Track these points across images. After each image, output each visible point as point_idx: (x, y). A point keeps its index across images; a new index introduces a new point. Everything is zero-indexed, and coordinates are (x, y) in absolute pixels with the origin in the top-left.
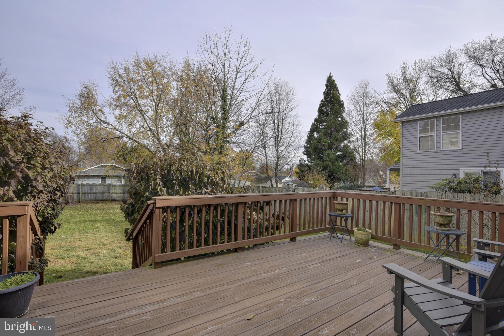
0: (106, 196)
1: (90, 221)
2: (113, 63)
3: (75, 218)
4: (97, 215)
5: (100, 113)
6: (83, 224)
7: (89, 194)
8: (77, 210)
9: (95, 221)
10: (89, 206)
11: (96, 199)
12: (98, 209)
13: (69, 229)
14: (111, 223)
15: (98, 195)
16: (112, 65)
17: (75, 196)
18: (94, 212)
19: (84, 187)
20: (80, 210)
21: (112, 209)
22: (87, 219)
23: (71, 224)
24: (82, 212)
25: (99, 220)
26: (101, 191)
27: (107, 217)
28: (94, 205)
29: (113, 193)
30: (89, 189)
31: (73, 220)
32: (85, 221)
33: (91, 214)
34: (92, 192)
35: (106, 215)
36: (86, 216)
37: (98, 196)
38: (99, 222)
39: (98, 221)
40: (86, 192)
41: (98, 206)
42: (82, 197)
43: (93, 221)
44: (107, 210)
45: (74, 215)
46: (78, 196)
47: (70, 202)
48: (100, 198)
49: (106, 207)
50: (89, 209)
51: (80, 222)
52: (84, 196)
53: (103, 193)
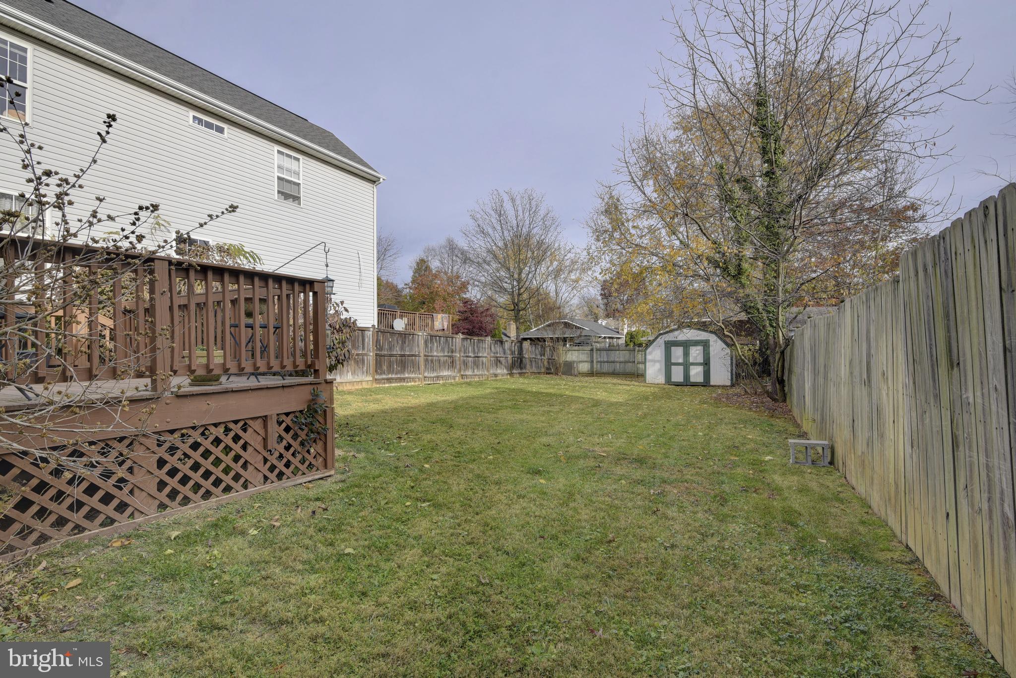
0: (629, 367)
7: (606, 363)
11: (616, 371)
17: (588, 366)
19: (598, 352)
26: (622, 359)
29: (639, 363)
30: (605, 356)
34: (610, 360)
37: (618, 367)
40: (602, 360)
42: (597, 367)
46: (592, 367)
48: (622, 371)
52: (599, 366)
53: (626, 362)
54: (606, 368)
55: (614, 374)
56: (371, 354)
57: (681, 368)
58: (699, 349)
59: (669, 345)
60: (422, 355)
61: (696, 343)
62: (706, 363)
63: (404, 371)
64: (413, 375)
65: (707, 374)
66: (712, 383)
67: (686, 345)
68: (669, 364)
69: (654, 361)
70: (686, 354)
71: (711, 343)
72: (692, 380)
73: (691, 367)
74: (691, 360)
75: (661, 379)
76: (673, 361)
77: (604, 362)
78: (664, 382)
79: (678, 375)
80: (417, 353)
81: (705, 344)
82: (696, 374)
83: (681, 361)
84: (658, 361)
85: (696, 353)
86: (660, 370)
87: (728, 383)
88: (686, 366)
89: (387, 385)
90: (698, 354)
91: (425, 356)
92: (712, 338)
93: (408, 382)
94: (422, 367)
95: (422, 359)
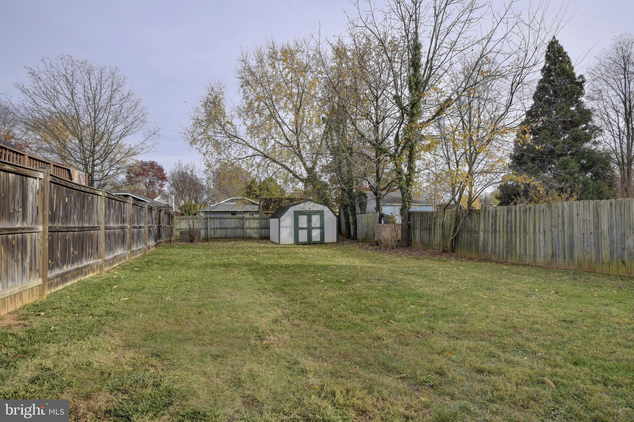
0: (239, 232)
1: (221, 265)
2: (242, 54)
3: (199, 260)
4: (231, 255)
5: (229, 126)
6: (209, 270)
7: (219, 230)
8: (204, 249)
9: (229, 264)
10: (220, 244)
11: (228, 236)
12: (231, 248)
13: (185, 279)
14: (255, 269)
15: (229, 230)
16: (241, 56)
17: (203, 233)
18: (225, 251)
19: (212, 220)
20: (208, 249)
21: (249, 248)
22: (217, 262)
23: (191, 271)
24: (210, 252)
25: (234, 263)
26: (233, 226)
27: (246, 259)
28: (226, 244)
29: (247, 228)
30: (218, 223)
31: (196, 263)
32: (213, 266)
33: (222, 254)
34: (223, 227)
35: (244, 256)
36: (214, 257)
37: (230, 233)
38: (236, 267)
39: (234, 266)
40: (215, 227)
41: (230, 244)
42: (211, 233)
43: (226, 266)
44: (243, 249)
45: (199, 255)
46: (206, 233)
47: (196, 237)
48: (233, 235)
49: (241, 245)
50: (219, 248)
51: (206, 266)
52: (212, 232)
53: (236, 228)
54: (219, 233)
55: (227, 238)
56: (40, 228)
57: (306, 231)
58: (318, 217)
59: (297, 214)
60: (102, 227)
61: (316, 213)
62: (322, 228)
63: (82, 256)
64: (91, 262)
65: (322, 235)
66: (325, 241)
67: (309, 214)
68: (297, 228)
69: (286, 227)
70: (309, 221)
71: (325, 213)
72: (314, 240)
73: (313, 230)
74: (313, 226)
75: (291, 241)
76: (300, 226)
77: (217, 229)
78: (293, 243)
79: (303, 236)
80: (96, 225)
81: (321, 213)
82: (316, 234)
83: (305, 226)
84: (289, 227)
85: (316, 219)
86: (290, 233)
87: (335, 241)
88: (309, 229)
89: (61, 287)
90: (317, 221)
91: (106, 228)
92: (326, 209)
93: (86, 274)
94: (102, 246)
95: (101, 233)
